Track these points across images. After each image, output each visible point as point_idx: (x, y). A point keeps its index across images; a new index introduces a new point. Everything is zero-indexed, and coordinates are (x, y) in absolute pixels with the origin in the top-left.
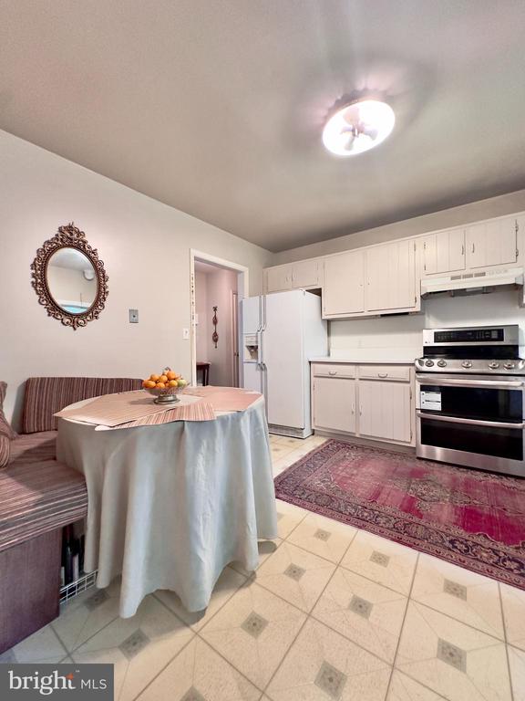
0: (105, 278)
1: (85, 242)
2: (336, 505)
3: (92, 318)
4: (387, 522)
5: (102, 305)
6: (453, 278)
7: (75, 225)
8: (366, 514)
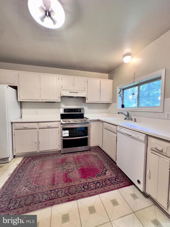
4: (62, 192)
6: (70, 92)
8: (52, 194)
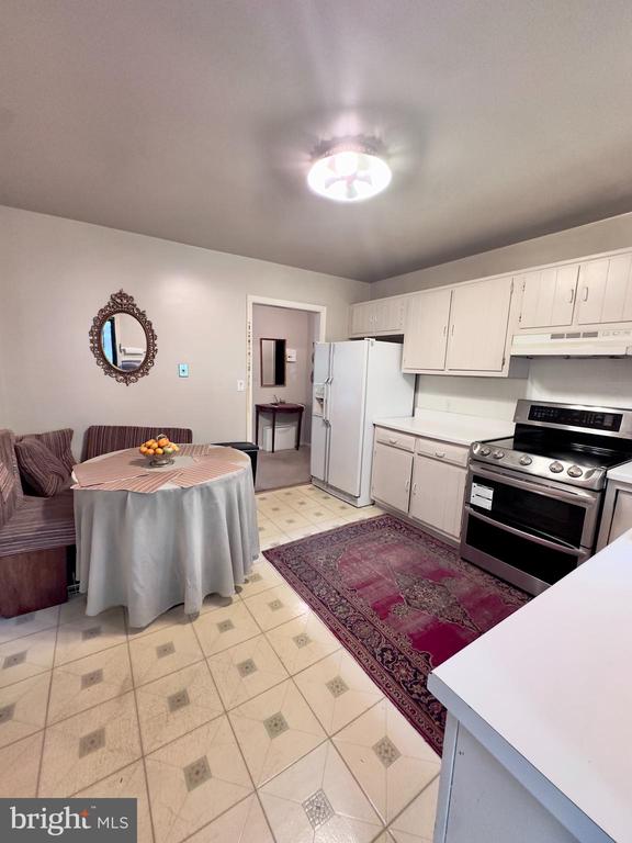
0: (155, 337)
1: (135, 305)
2: (315, 582)
3: (143, 374)
4: (345, 612)
5: (152, 362)
6: (554, 337)
7: (125, 291)
8: (332, 600)
